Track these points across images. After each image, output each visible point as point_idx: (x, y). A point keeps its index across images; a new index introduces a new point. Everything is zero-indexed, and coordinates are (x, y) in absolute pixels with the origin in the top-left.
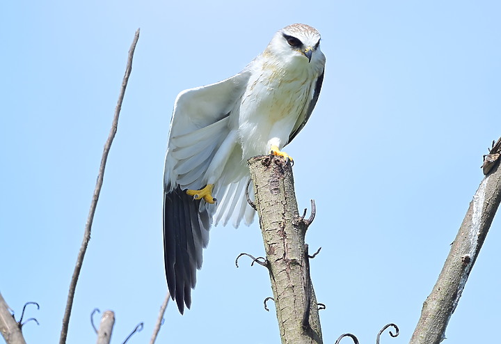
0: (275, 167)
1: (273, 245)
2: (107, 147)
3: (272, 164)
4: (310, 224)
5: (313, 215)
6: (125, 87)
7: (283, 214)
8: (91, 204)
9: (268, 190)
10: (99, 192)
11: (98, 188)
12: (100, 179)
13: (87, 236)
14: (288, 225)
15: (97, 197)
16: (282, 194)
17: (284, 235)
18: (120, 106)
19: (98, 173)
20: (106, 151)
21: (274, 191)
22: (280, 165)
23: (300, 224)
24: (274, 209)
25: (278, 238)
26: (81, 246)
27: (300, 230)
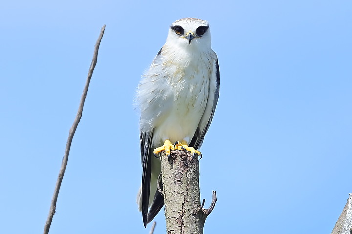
0: (180, 160)
1: (172, 232)
2: (72, 131)
3: (178, 158)
4: (209, 213)
5: (213, 206)
6: (90, 78)
7: (183, 204)
8: (56, 182)
9: (172, 181)
10: (63, 171)
11: (62, 168)
12: (65, 159)
13: (52, 210)
14: (186, 214)
15: (62, 175)
16: (185, 185)
17: (182, 223)
18: (85, 95)
19: (64, 154)
20: (71, 135)
21: (177, 183)
22: (185, 160)
23: (198, 213)
24: (176, 199)
25: (176, 226)
26: (47, 220)
27: (198, 219)
